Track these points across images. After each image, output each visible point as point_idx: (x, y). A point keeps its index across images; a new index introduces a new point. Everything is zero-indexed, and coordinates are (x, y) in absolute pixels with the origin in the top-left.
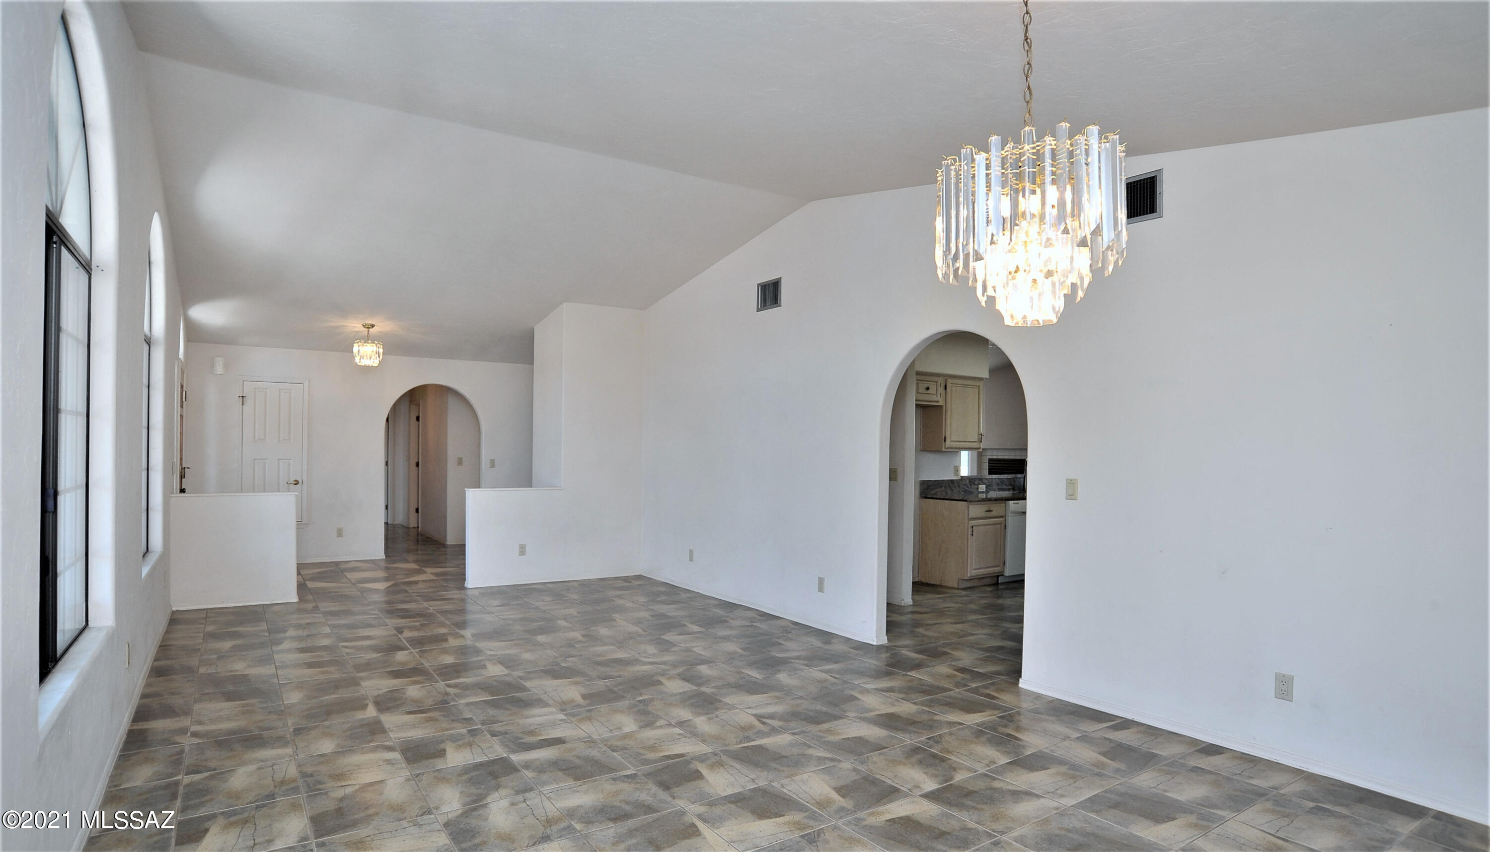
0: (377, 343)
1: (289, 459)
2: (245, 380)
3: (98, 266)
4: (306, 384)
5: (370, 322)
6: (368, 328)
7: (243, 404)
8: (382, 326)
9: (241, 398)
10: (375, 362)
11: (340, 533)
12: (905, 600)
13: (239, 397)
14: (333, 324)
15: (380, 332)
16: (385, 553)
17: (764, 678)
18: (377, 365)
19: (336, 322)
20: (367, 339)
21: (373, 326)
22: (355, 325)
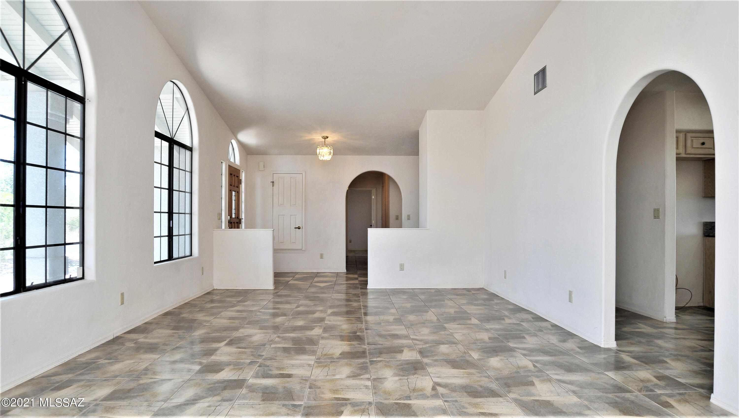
0: (329, 146)
1: (296, 215)
2: (274, 173)
3: (88, 99)
4: (304, 174)
5: (325, 135)
6: (325, 139)
7: (273, 186)
8: (333, 138)
9: (272, 183)
10: (328, 157)
11: (322, 256)
12: (667, 318)
13: (271, 182)
14: (307, 138)
15: (333, 141)
16: (346, 269)
17: (479, 360)
18: (330, 159)
19: (308, 137)
20: (325, 145)
21: (327, 137)
22: (317, 137)
